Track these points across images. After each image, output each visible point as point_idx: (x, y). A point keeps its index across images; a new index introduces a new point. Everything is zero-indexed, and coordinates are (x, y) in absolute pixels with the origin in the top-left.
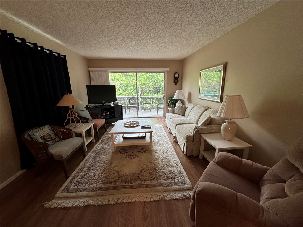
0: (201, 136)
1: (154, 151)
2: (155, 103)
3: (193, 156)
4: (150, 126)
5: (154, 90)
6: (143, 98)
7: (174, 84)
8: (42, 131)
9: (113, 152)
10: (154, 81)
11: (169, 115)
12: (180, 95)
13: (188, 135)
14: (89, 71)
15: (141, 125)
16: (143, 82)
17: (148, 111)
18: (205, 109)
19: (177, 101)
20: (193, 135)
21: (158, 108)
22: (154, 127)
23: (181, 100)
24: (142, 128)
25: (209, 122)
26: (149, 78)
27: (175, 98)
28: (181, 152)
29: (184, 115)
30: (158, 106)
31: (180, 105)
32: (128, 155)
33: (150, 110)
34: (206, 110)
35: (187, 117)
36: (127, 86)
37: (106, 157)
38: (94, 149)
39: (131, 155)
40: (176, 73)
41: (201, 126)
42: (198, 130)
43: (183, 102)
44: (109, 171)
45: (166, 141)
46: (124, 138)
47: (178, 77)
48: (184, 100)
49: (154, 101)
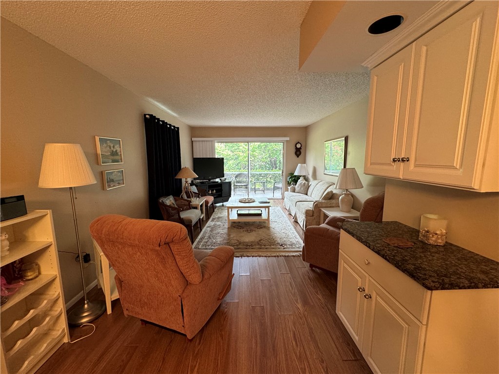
0: (320, 210)
2: (269, 181)
5: (267, 165)
6: (253, 176)
7: (295, 157)
12: (302, 170)
13: (307, 209)
14: (192, 142)
17: (261, 192)
18: (329, 185)
19: (298, 177)
20: (313, 209)
21: (275, 188)
25: (329, 196)
27: (296, 174)
29: (307, 194)
30: (274, 185)
31: (302, 183)
32: (244, 230)
33: (264, 192)
35: (310, 195)
37: (222, 231)
39: (248, 230)
41: (321, 201)
42: (317, 203)
43: (306, 179)
44: (230, 240)
45: (284, 220)
47: (300, 148)
48: (308, 177)
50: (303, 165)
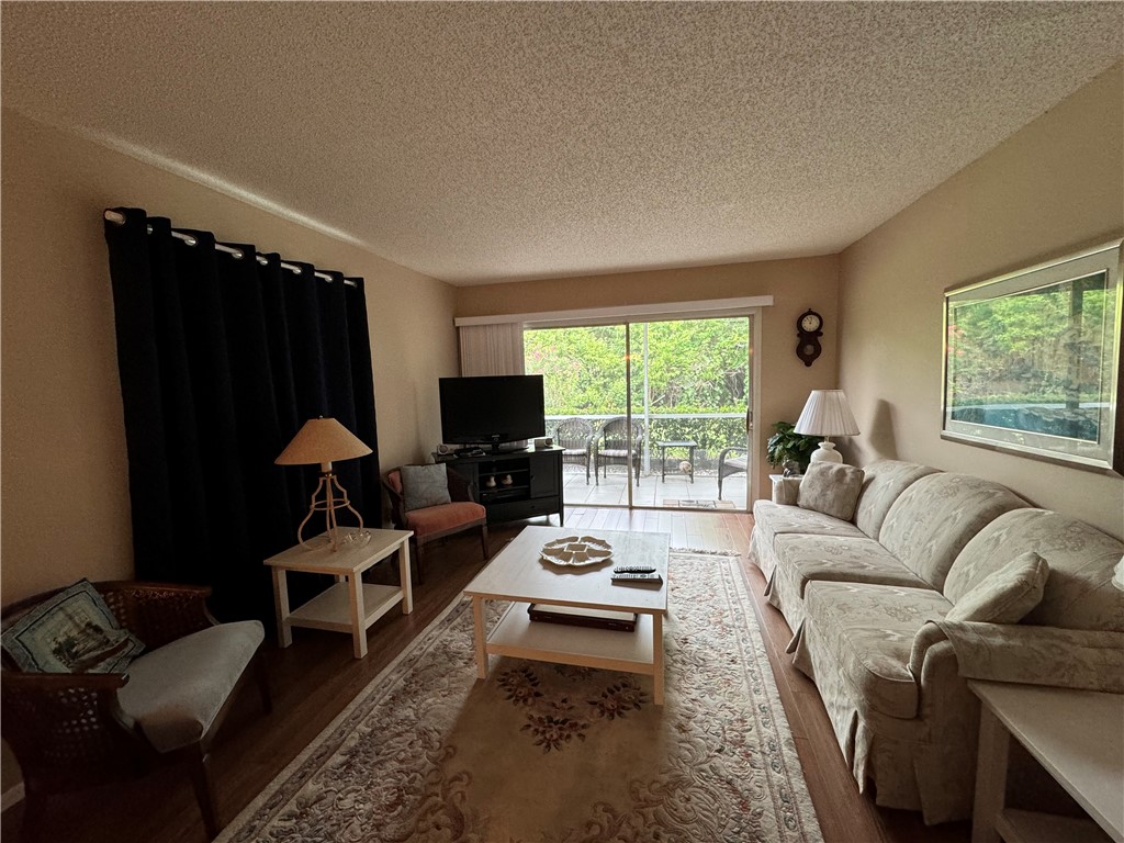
0: (978, 703)
1: (673, 717)
2: (712, 442)
3: (919, 814)
4: (655, 575)
5: (717, 389)
6: (664, 423)
7: (799, 364)
8: (61, 616)
9: (479, 681)
10: (717, 351)
11: (771, 511)
12: (826, 417)
13: (875, 669)
14: (458, 328)
15: (618, 563)
16: (674, 358)
17: (683, 477)
18: (989, 504)
19: (812, 442)
20: (917, 677)
21: (725, 470)
22: (696, 562)
23: (833, 439)
24: (616, 582)
25: (1031, 605)
26: (697, 343)
27: (803, 427)
28: (837, 756)
29: (853, 521)
30: (722, 457)
31: (828, 464)
32: (536, 716)
33: (691, 476)
34: (1001, 510)
35: (870, 531)
36: (612, 376)
37: (442, 706)
38: (412, 649)
39: (550, 720)
40: (810, 312)
41: (975, 629)
42: (947, 650)
43: (845, 449)
44: (421, 803)
45: (746, 657)
46: (537, 617)
47: (818, 332)
48: (851, 441)
49: (711, 434)
50: (833, 394)
